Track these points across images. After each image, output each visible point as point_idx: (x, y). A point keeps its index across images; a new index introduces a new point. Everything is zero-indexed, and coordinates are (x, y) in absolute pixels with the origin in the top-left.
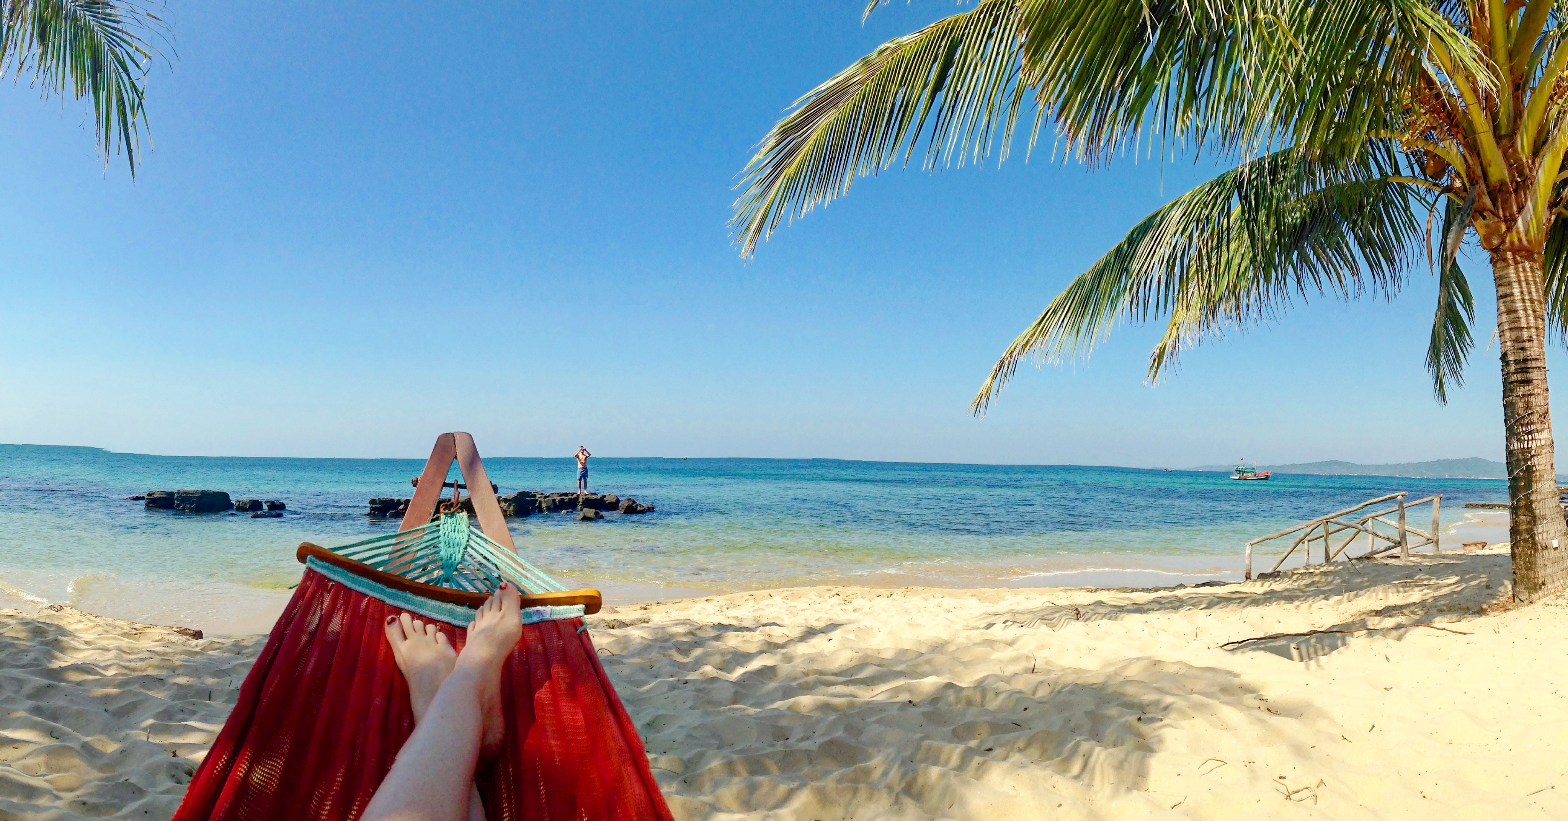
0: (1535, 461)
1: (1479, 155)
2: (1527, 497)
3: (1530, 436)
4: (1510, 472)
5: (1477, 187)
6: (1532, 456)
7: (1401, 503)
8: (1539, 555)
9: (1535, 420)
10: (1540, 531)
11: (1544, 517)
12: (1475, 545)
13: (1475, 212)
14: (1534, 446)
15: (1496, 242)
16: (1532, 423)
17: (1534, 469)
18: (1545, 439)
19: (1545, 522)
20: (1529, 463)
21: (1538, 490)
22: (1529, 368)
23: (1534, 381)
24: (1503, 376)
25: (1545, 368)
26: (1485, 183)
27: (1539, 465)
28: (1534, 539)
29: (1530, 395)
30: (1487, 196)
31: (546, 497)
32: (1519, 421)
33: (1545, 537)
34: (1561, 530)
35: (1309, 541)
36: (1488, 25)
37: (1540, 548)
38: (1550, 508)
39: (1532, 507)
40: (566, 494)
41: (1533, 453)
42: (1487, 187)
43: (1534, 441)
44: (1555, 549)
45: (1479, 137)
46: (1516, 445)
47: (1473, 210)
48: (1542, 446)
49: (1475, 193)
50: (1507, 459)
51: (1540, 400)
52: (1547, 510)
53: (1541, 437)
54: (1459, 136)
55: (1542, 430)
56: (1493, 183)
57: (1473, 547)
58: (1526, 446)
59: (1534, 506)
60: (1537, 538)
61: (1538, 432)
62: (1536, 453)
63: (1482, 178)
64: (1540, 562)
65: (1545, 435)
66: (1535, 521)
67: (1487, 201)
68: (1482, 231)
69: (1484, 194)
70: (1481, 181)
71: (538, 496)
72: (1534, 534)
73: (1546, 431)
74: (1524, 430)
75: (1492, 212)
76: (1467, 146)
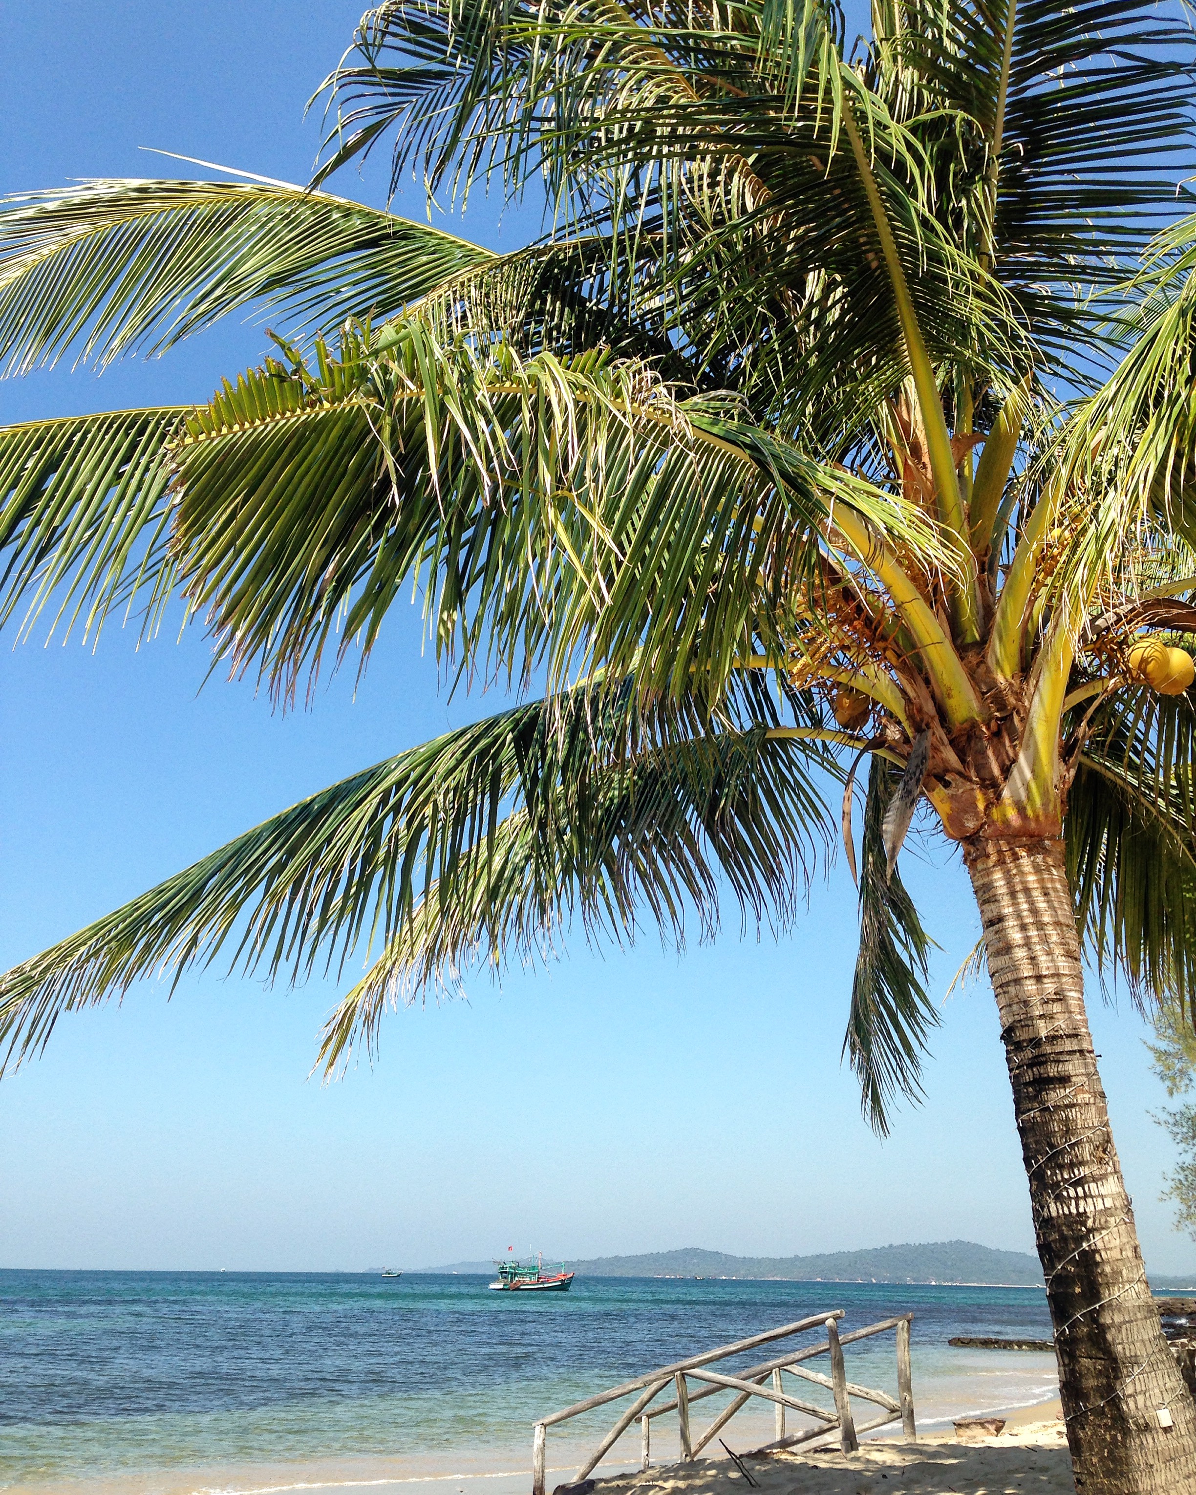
0: (1097, 1240)
1: (927, 681)
2: (1094, 1318)
3: (1080, 1190)
4: (1048, 1267)
5: (930, 733)
6: (1090, 1231)
7: (834, 1334)
8: (1134, 1443)
9: (1087, 1157)
10: (1129, 1390)
11: (1135, 1361)
12: (982, 1425)
13: (928, 775)
14: (1090, 1209)
15: (971, 825)
16: (1082, 1163)
17: (1098, 1258)
18: (1111, 1195)
19: (1137, 1371)
20: (1085, 1245)
21: (1114, 1303)
22: (1061, 1053)
23: (1074, 1079)
24: (1011, 1070)
25: (1092, 1052)
26: (943, 727)
27: (1106, 1249)
28: (1119, 1409)
29: (1072, 1106)
30: (949, 748)
32: (1055, 1160)
33: (1141, 1404)
34: (1173, 1390)
35: (649, 1416)
36: (929, 476)
37: (1133, 1427)
38: (1143, 1341)
39: (1105, 1339)
41: (1090, 1223)
42: (948, 732)
43: (1089, 1200)
44: (1167, 1430)
45: (926, 651)
46: (1054, 1209)
47: (925, 773)
48: (1106, 1209)
49: (927, 744)
50: (1038, 1237)
51: (1091, 1117)
52: (1138, 1344)
53: (1103, 1191)
54: (889, 654)
55: (1103, 1177)
56: (958, 724)
57: (977, 1431)
58: (1074, 1211)
59: (1109, 1337)
60: (1125, 1407)
61: (1095, 1180)
62: (1097, 1225)
63: (937, 719)
64: (1137, 1458)
65: (1110, 1187)
66: (1116, 1370)
67: (950, 756)
68: (945, 808)
69: (943, 744)
70: (936, 724)
72: (1118, 1396)
73: (1111, 1179)
74: (1066, 1176)
75: (960, 774)
76: (904, 668)
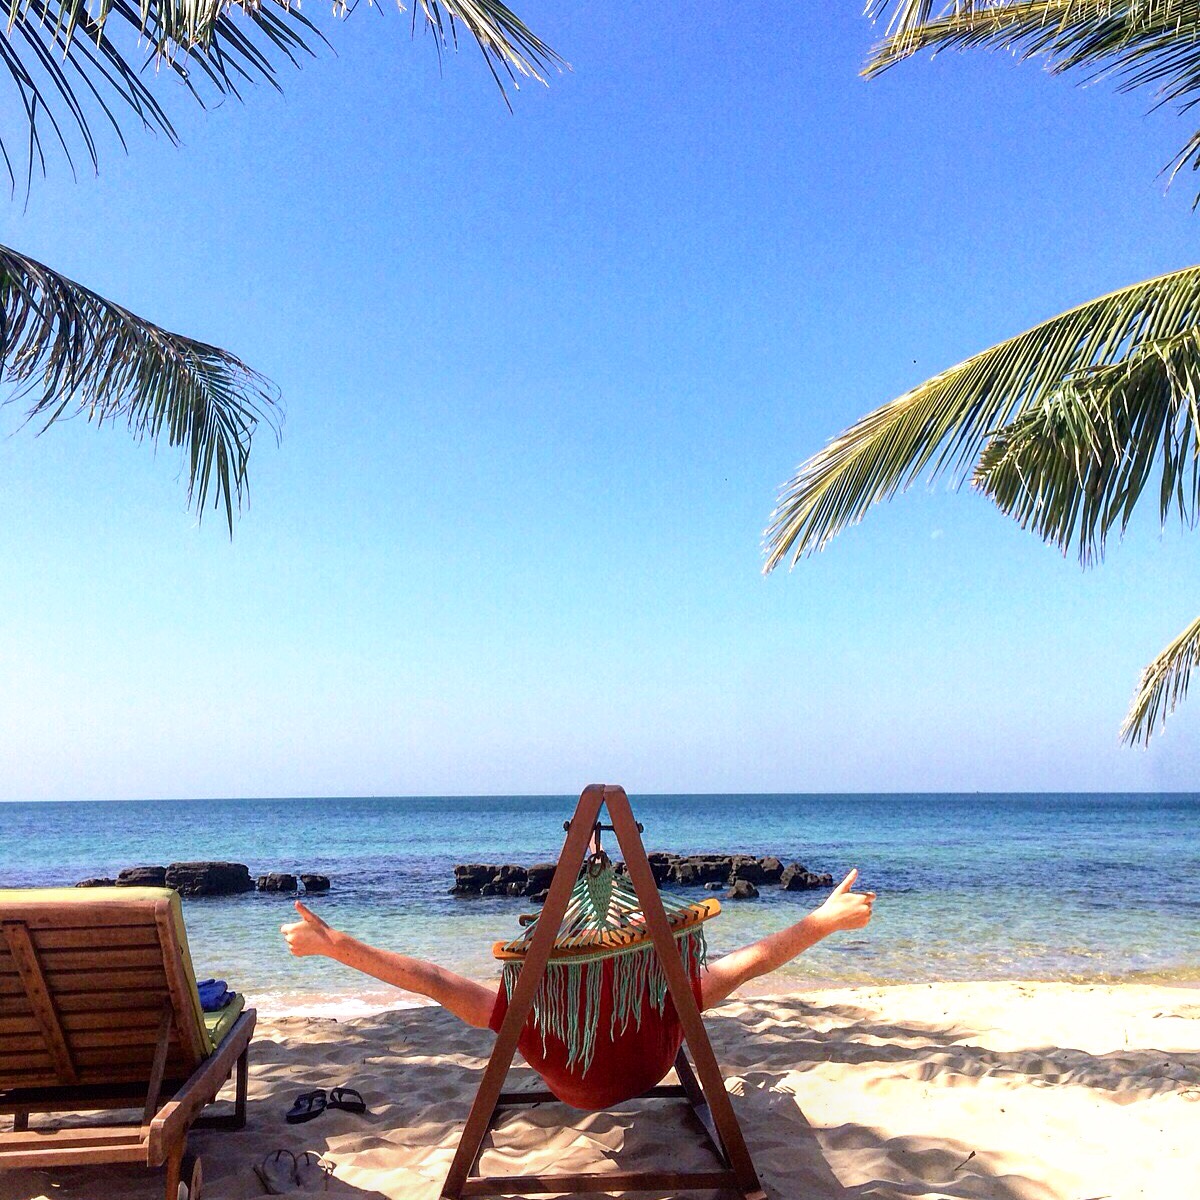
31: (682, 863)
40: (712, 859)
71: (670, 861)
